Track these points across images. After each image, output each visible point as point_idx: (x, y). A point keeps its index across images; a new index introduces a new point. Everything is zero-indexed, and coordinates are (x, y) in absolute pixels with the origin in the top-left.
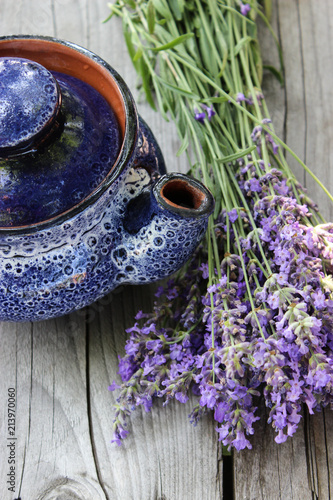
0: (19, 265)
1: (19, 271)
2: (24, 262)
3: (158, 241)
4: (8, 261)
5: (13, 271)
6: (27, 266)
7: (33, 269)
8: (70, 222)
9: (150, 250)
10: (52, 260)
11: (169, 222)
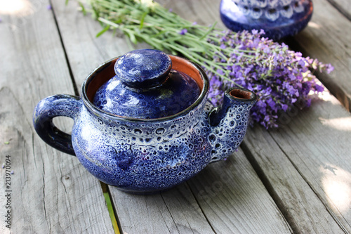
0: (166, 146)
1: (167, 149)
2: (168, 144)
3: (232, 123)
4: (160, 145)
5: (164, 150)
6: (170, 146)
7: (173, 147)
8: (193, 111)
9: (228, 130)
10: (181, 141)
11: (238, 108)
